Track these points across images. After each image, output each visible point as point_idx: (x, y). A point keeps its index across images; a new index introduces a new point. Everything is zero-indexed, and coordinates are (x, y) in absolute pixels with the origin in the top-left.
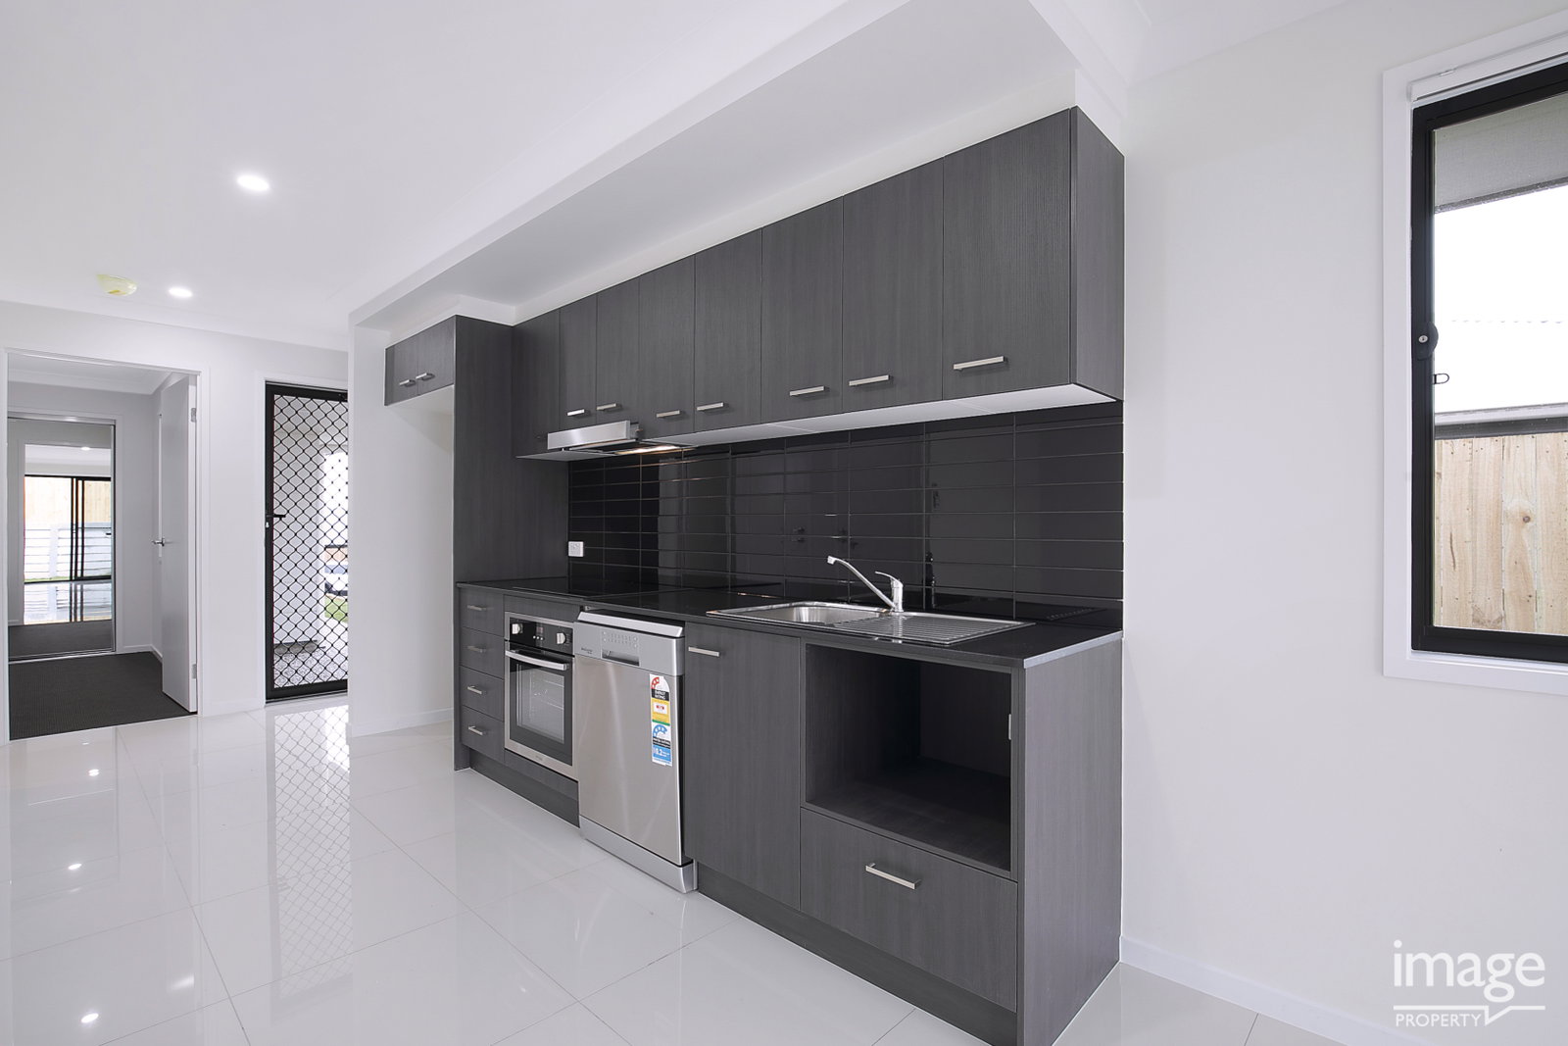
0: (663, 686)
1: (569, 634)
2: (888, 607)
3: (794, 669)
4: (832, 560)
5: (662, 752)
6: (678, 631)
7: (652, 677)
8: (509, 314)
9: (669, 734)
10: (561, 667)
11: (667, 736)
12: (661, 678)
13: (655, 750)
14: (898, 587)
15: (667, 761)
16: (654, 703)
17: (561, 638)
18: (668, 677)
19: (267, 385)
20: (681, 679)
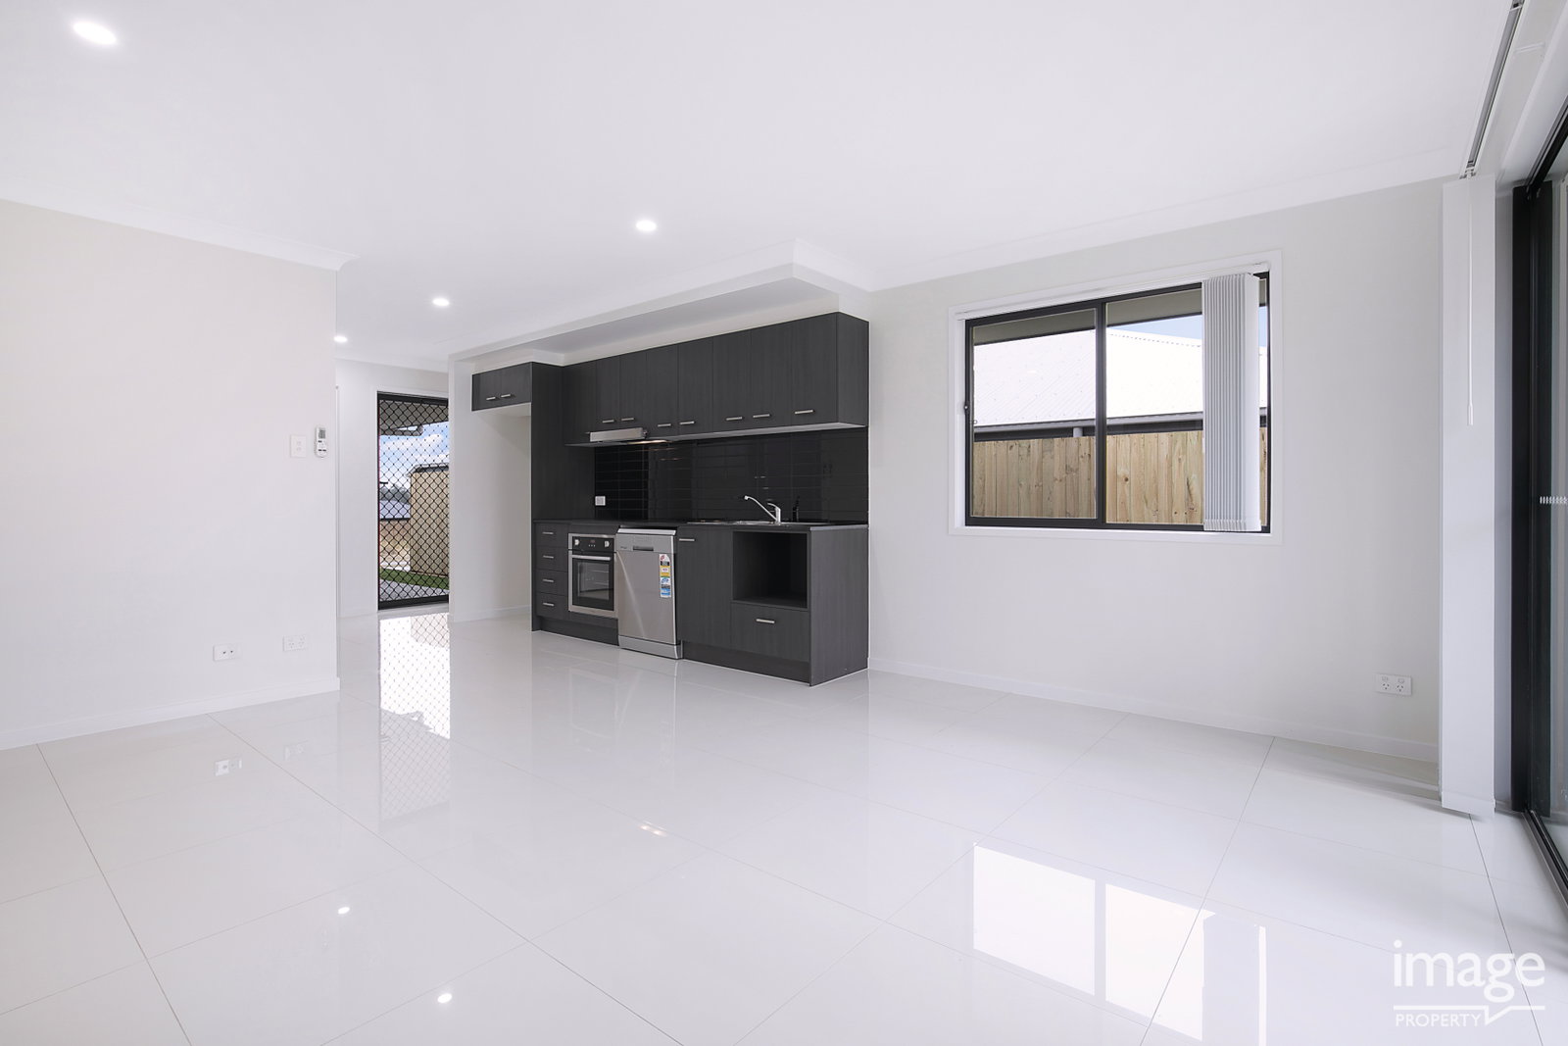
0: (666, 559)
1: (612, 541)
2: (774, 520)
3: (728, 543)
4: (746, 498)
5: (665, 591)
6: (674, 532)
7: (661, 555)
8: (560, 359)
9: (670, 582)
10: (608, 559)
11: (669, 583)
12: (666, 555)
13: (662, 591)
14: (778, 510)
15: (668, 595)
16: (662, 568)
17: (607, 544)
18: (669, 555)
19: (378, 395)
20: (675, 555)
